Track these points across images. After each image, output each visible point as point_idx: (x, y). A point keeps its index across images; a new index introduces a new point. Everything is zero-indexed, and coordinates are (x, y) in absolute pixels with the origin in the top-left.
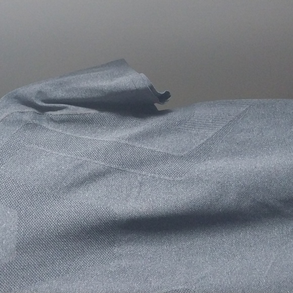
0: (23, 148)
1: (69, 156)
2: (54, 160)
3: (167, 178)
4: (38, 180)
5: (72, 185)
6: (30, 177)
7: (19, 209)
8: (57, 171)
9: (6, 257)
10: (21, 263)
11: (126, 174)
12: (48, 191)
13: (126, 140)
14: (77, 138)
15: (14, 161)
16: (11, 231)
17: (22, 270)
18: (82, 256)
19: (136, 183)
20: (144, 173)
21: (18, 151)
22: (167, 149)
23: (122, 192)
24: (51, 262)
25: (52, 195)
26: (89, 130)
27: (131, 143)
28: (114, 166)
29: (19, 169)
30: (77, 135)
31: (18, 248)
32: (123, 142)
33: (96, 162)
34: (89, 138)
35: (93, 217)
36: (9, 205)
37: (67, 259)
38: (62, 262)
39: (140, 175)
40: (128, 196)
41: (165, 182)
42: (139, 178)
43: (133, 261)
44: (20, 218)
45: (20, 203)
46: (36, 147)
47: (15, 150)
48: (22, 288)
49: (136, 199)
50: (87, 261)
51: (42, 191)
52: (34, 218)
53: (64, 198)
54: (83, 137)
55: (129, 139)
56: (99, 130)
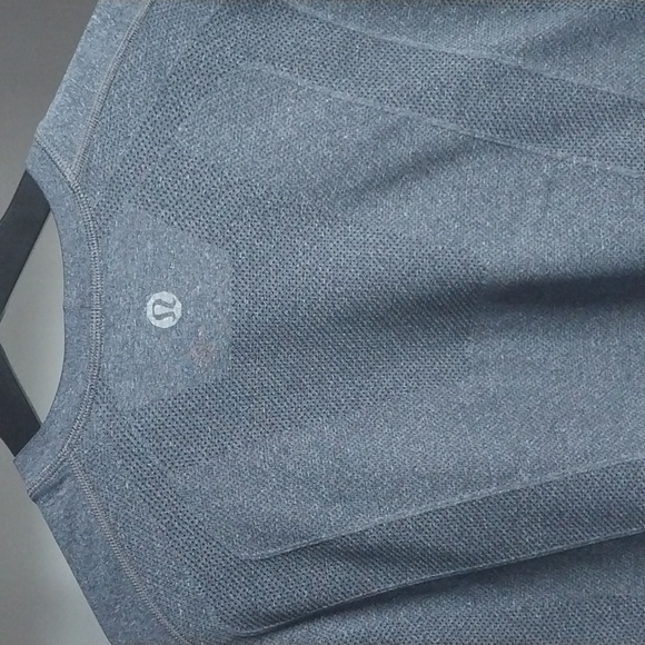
0: (234, 71)
1: (360, 100)
2: (319, 114)
3: (623, 170)
4: (279, 170)
5: (368, 184)
6: (258, 159)
7: (234, 246)
8: (330, 145)
9: (206, 370)
10: (244, 383)
11: (510, 155)
12: (306, 201)
13: (518, 55)
14: (377, 43)
15: (212, 111)
16: (217, 304)
17: (247, 401)
18: (388, 363)
19: (538, 181)
20: (560, 154)
21: (220, 79)
22: (629, 86)
23: (498, 207)
24: (316, 380)
25: (316, 212)
26: (410, 17)
27: (530, 66)
28: (481, 134)
29: (227, 136)
30: (377, 33)
31: (236, 347)
32: (509, 61)
33: (435, 122)
34: (411, 43)
35: (425, 276)
36: (206, 234)
37: (353, 372)
38: (340, 379)
39: (549, 159)
40: (515, 217)
41: (616, 181)
42: (546, 168)
43: (514, 378)
44: (238, 271)
45: (235, 230)
46: (268, 69)
47: (213, 77)
48: (249, 445)
49: (537, 226)
50: (402, 378)
51: (291, 200)
52: (273, 273)
53: (349, 220)
54: (394, 38)
55: (526, 52)
56: (438, 19)
